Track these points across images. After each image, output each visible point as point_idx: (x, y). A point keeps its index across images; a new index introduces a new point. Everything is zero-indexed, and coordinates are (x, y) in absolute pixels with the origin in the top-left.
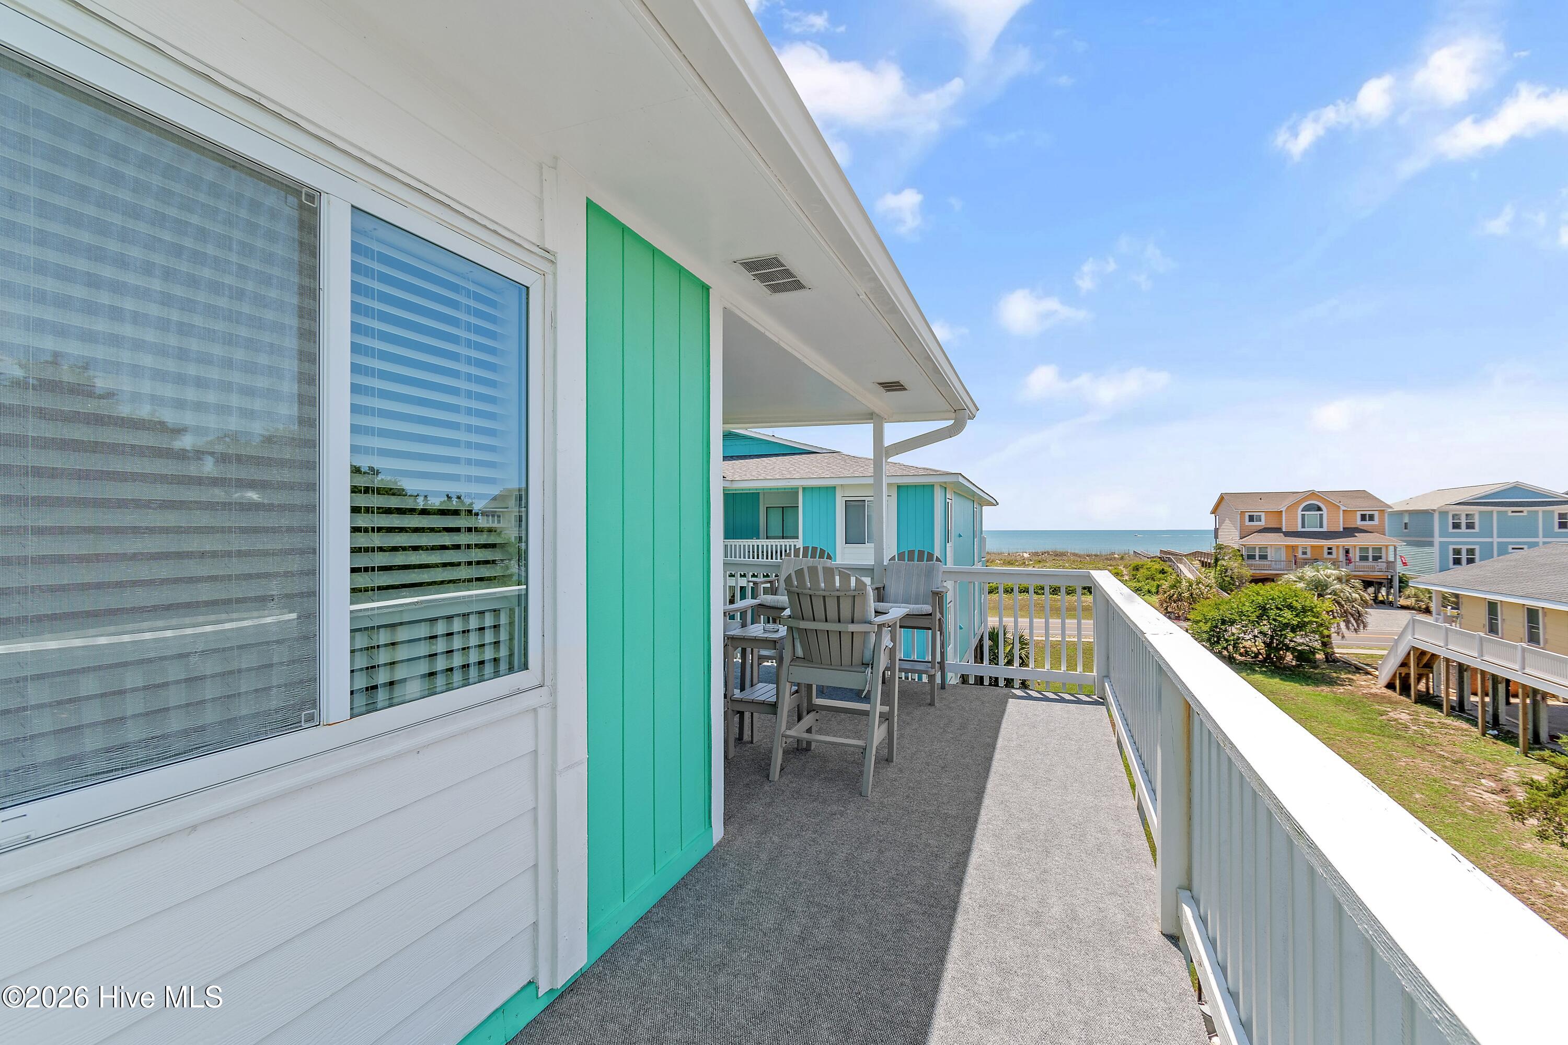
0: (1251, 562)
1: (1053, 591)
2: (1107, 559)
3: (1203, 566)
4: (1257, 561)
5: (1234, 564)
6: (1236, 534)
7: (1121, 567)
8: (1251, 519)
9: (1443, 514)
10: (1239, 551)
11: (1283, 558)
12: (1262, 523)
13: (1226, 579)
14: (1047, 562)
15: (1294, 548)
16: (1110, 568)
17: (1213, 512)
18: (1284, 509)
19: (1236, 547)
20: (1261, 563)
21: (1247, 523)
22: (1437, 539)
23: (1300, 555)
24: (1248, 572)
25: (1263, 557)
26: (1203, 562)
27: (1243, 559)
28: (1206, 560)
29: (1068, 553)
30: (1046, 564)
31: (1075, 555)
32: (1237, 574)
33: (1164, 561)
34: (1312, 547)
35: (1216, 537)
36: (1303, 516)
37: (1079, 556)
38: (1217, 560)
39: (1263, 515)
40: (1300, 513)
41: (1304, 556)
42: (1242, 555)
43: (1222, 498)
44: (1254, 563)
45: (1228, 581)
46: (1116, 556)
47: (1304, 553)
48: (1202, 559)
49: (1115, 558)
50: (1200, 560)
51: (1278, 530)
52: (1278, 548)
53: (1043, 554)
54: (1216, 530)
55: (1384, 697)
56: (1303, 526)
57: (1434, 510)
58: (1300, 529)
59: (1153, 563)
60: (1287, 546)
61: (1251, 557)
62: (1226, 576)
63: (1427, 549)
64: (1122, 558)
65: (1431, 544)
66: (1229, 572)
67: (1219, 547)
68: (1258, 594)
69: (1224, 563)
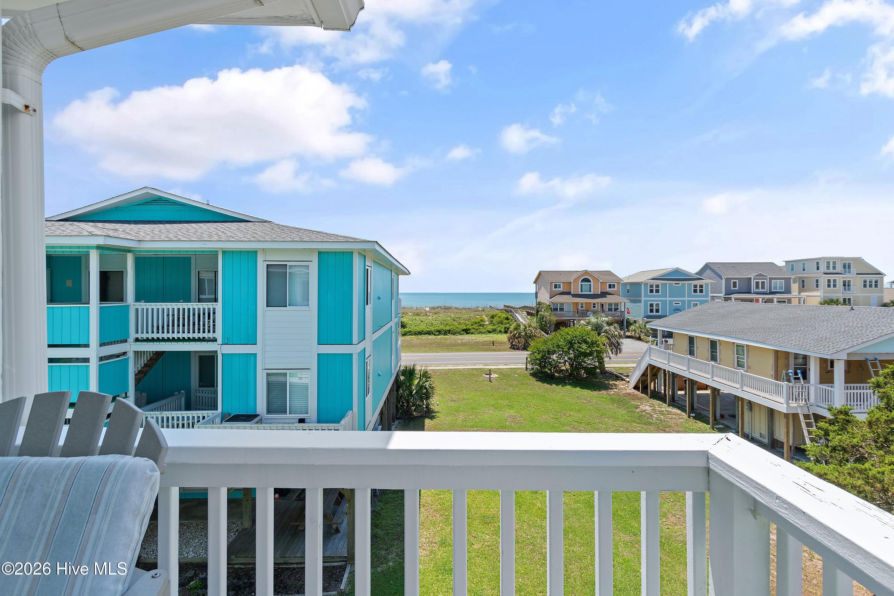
0: (555, 312)
1: (444, 333)
2: (475, 311)
3: (528, 315)
4: (559, 312)
5: (547, 314)
6: (547, 296)
7: (484, 316)
8: (556, 287)
9: (646, 284)
10: (549, 306)
11: (572, 310)
12: (561, 289)
13: (543, 323)
14: (440, 314)
15: (577, 304)
16: (478, 317)
17: (535, 282)
18: (572, 281)
19: (548, 304)
20: (561, 313)
21: (554, 289)
22: (643, 299)
23: (580, 308)
24: (554, 319)
25: (562, 309)
26: (528, 312)
27: (552, 311)
28: (530, 311)
29: (452, 307)
30: (440, 315)
31: (456, 308)
32: (548, 320)
33: (508, 312)
34: (586, 303)
35: (536, 297)
36: (581, 285)
37: (459, 309)
38: (538, 312)
39: (562, 284)
40: (580, 283)
41: (582, 309)
42: (551, 308)
43: (540, 274)
44: (557, 313)
45: (544, 324)
46: (480, 309)
47: (582, 307)
48: (528, 310)
49: (479, 310)
50: (526, 311)
51: (569, 293)
52: (569, 304)
53: (437, 308)
54: (536, 293)
55: (634, 395)
56: (581, 291)
57: (642, 283)
58: (580, 293)
59: (502, 314)
60: (573, 303)
61: (556, 309)
62: (543, 321)
63: (638, 304)
64: (483, 310)
65: (640, 301)
66: (544, 319)
67: (539, 304)
68: (568, 334)
69: (542, 313)
